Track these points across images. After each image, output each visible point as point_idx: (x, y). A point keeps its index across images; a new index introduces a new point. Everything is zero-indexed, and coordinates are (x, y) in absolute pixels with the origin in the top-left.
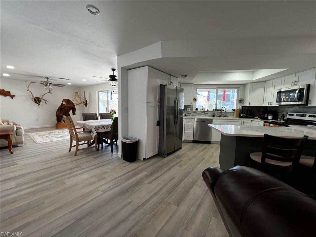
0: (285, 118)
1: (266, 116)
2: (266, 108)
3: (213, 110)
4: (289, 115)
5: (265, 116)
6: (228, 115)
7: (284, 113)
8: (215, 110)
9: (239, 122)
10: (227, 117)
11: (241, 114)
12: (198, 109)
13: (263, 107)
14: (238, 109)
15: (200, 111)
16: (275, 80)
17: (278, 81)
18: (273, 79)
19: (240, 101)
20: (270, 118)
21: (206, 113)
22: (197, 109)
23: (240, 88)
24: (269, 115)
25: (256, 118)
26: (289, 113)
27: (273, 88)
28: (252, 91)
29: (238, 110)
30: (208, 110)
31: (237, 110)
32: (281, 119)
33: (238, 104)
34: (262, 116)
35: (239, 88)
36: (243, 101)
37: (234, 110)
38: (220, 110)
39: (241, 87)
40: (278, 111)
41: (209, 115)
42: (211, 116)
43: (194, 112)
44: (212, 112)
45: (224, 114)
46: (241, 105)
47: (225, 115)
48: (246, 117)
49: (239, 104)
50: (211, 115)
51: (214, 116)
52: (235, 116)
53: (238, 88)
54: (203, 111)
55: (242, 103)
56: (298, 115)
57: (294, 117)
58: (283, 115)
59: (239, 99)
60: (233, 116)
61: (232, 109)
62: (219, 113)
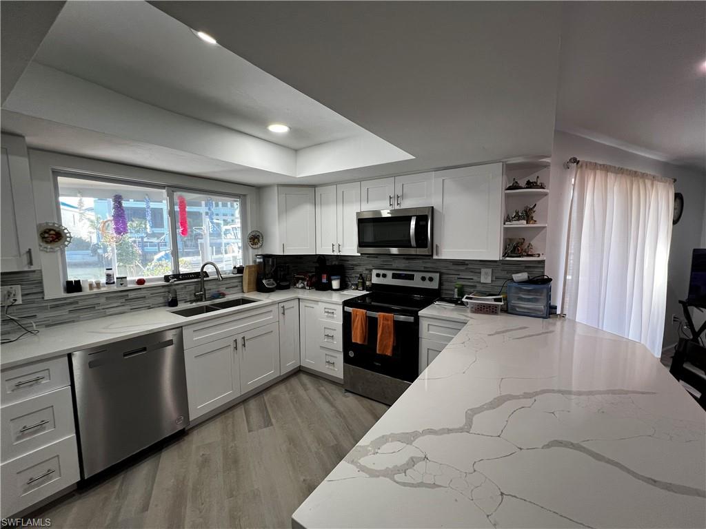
0: (368, 283)
1: (324, 281)
2: (322, 259)
3: (167, 278)
4: (378, 275)
5: (322, 280)
6: (223, 289)
8: (174, 276)
9: (271, 311)
10: (223, 295)
11: (264, 281)
12: (85, 286)
13: (316, 255)
14: (251, 264)
15: (95, 291)
16: (341, 188)
17: (352, 190)
18: (336, 183)
19: (255, 239)
20: (335, 284)
21: (132, 295)
22: (74, 287)
23: (249, 199)
24: (333, 277)
25: (300, 285)
26: (375, 271)
27: (340, 207)
28: (285, 210)
29: (254, 269)
30: (141, 282)
31: (249, 267)
33: (247, 249)
34: (314, 280)
35: (245, 195)
36: (261, 239)
37: (240, 270)
38: (196, 275)
41: (149, 302)
43: (57, 304)
44: (163, 286)
45: (211, 288)
46: (258, 252)
48: (280, 288)
49: (251, 250)
50: (161, 300)
51: (173, 303)
52: (246, 288)
53: (242, 197)
54: (114, 288)
55: (260, 245)
56: (395, 276)
57: (389, 281)
58: (361, 275)
59: (250, 232)
60: (240, 288)
61: (235, 268)
62: (192, 287)
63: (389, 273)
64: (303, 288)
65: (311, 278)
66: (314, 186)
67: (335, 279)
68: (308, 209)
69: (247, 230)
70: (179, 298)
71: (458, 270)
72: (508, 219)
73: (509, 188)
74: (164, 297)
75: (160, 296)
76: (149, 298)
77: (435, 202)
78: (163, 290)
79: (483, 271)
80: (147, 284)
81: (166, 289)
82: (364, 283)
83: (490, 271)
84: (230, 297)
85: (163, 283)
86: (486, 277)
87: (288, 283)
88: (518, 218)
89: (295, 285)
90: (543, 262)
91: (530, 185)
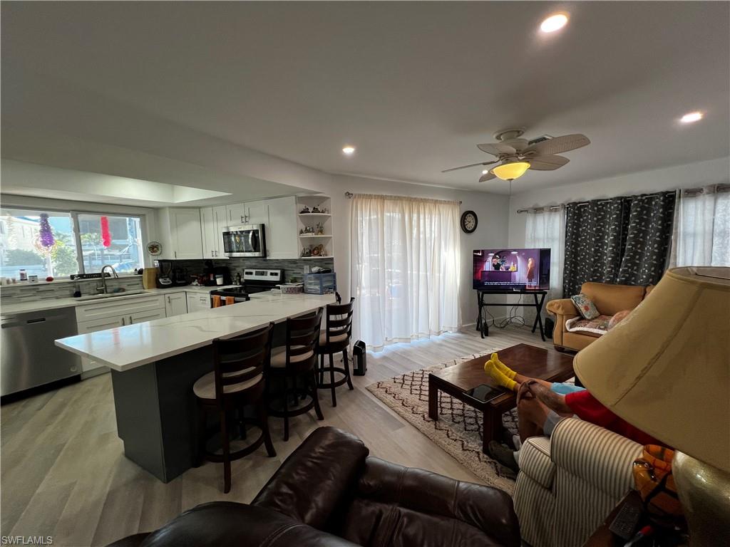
0: (242, 279)
1: (212, 279)
2: (209, 262)
3: (72, 277)
4: (247, 273)
5: (210, 278)
6: (124, 286)
7: (239, 270)
8: (79, 276)
9: (157, 300)
10: (124, 290)
11: (160, 280)
12: (3, 281)
13: (203, 260)
14: (152, 267)
15: (12, 285)
16: (215, 209)
17: (221, 210)
18: (212, 206)
19: (153, 248)
20: (219, 281)
21: (42, 288)
23: (147, 217)
24: (217, 276)
25: (194, 283)
26: (246, 271)
27: (216, 223)
28: (176, 225)
29: (152, 271)
30: (50, 279)
31: (148, 270)
32: (235, 281)
33: (148, 256)
34: (205, 278)
35: (144, 215)
36: (160, 248)
37: (141, 272)
38: (99, 275)
39: (148, 213)
40: (231, 266)
41: (57, 294)
42: (66, 297)
44: (69, 283)
46: (156, 258)
47: (117, 287)
48: (174, 285)
49: (150, 256)
50: (68, 293)
51: (78, 294)
52: (146, 285)
53: (142, 216)
54: (27, 283)
55: (159, 252)
56: (257, 274)
57: (254, 277)
58: (238, 274)
59: (149, 242)
60: (140, 285)
61: (136, 270)
62: (95, 284)
63: (254, 271)
64: (197, 285)
65: (202, 277)
66: (200, 208)
67: (218, 278)
68: (194, 225)
69: (147, 240)
70: (82, 292)
71: (291, 267)
72: (301, 232)
73: (302, 212)
74: (70, 290)
75: (66, 290)
76: (58, 291)
77: (265, 221)
78: (69, 285)
79: (305, 267)
80: (54, 281)
81: (72, 285)
82: (240, 279)
83: (308, 266)
84: (129, 292)
85: (70, 280)
86: (306, 271)
87: (184, 282)
88: (307, 231)
89: (191, 283)
90: (332, 259)
91: (315, 210)
